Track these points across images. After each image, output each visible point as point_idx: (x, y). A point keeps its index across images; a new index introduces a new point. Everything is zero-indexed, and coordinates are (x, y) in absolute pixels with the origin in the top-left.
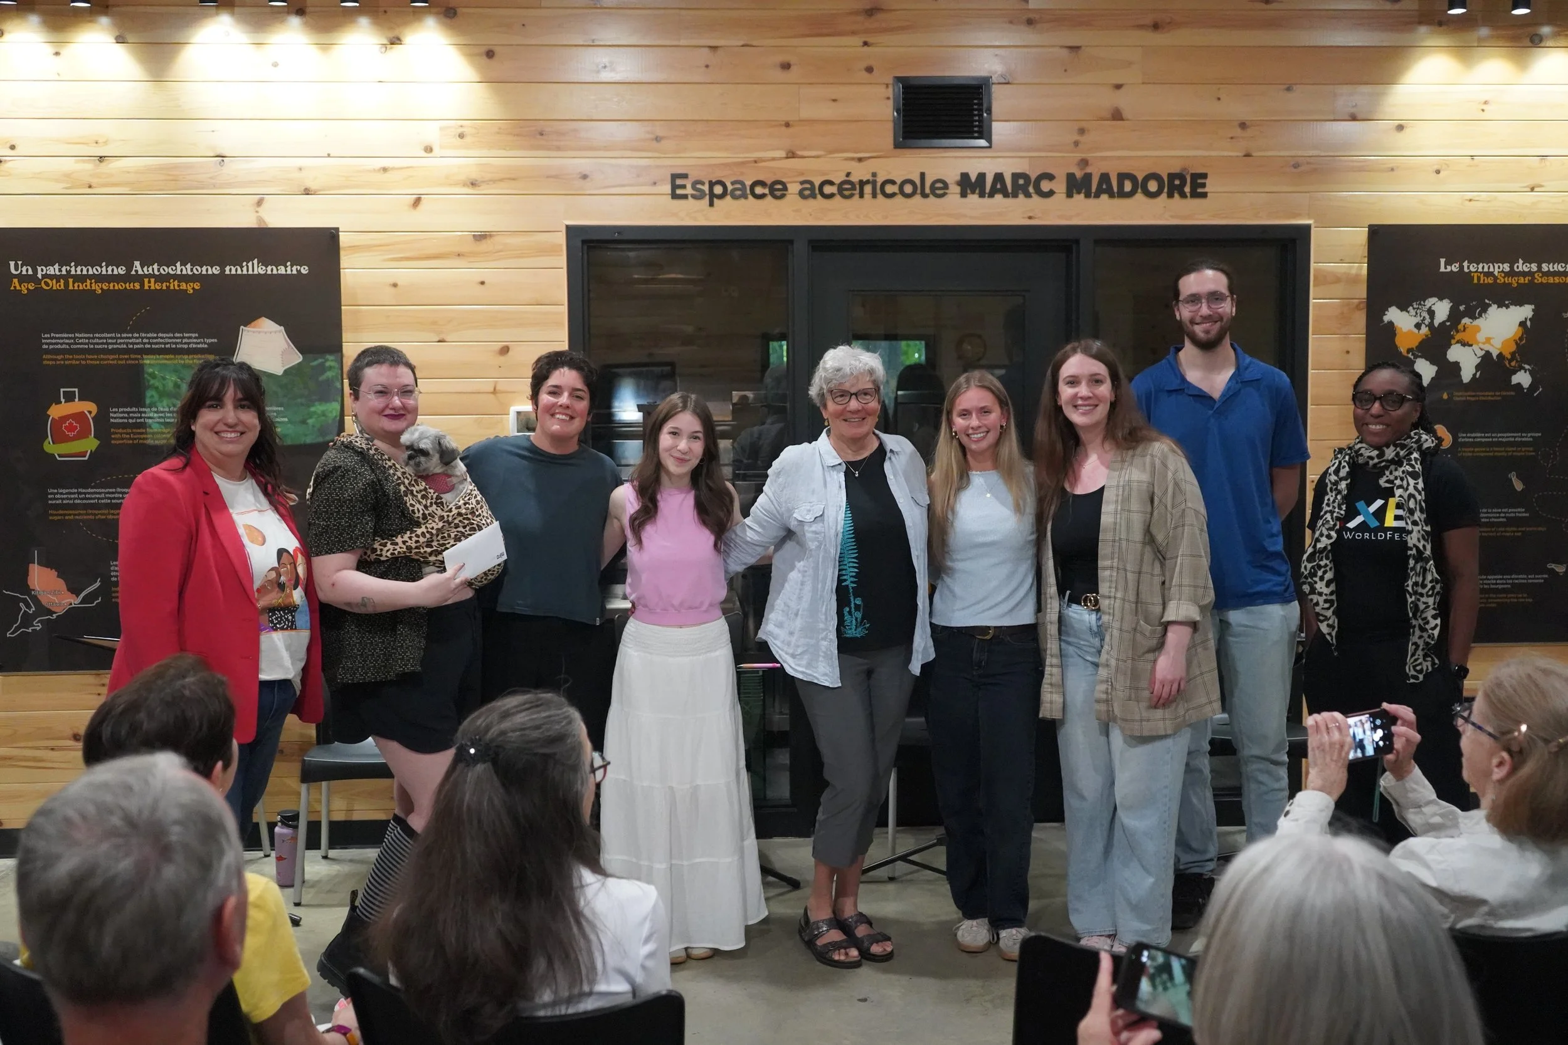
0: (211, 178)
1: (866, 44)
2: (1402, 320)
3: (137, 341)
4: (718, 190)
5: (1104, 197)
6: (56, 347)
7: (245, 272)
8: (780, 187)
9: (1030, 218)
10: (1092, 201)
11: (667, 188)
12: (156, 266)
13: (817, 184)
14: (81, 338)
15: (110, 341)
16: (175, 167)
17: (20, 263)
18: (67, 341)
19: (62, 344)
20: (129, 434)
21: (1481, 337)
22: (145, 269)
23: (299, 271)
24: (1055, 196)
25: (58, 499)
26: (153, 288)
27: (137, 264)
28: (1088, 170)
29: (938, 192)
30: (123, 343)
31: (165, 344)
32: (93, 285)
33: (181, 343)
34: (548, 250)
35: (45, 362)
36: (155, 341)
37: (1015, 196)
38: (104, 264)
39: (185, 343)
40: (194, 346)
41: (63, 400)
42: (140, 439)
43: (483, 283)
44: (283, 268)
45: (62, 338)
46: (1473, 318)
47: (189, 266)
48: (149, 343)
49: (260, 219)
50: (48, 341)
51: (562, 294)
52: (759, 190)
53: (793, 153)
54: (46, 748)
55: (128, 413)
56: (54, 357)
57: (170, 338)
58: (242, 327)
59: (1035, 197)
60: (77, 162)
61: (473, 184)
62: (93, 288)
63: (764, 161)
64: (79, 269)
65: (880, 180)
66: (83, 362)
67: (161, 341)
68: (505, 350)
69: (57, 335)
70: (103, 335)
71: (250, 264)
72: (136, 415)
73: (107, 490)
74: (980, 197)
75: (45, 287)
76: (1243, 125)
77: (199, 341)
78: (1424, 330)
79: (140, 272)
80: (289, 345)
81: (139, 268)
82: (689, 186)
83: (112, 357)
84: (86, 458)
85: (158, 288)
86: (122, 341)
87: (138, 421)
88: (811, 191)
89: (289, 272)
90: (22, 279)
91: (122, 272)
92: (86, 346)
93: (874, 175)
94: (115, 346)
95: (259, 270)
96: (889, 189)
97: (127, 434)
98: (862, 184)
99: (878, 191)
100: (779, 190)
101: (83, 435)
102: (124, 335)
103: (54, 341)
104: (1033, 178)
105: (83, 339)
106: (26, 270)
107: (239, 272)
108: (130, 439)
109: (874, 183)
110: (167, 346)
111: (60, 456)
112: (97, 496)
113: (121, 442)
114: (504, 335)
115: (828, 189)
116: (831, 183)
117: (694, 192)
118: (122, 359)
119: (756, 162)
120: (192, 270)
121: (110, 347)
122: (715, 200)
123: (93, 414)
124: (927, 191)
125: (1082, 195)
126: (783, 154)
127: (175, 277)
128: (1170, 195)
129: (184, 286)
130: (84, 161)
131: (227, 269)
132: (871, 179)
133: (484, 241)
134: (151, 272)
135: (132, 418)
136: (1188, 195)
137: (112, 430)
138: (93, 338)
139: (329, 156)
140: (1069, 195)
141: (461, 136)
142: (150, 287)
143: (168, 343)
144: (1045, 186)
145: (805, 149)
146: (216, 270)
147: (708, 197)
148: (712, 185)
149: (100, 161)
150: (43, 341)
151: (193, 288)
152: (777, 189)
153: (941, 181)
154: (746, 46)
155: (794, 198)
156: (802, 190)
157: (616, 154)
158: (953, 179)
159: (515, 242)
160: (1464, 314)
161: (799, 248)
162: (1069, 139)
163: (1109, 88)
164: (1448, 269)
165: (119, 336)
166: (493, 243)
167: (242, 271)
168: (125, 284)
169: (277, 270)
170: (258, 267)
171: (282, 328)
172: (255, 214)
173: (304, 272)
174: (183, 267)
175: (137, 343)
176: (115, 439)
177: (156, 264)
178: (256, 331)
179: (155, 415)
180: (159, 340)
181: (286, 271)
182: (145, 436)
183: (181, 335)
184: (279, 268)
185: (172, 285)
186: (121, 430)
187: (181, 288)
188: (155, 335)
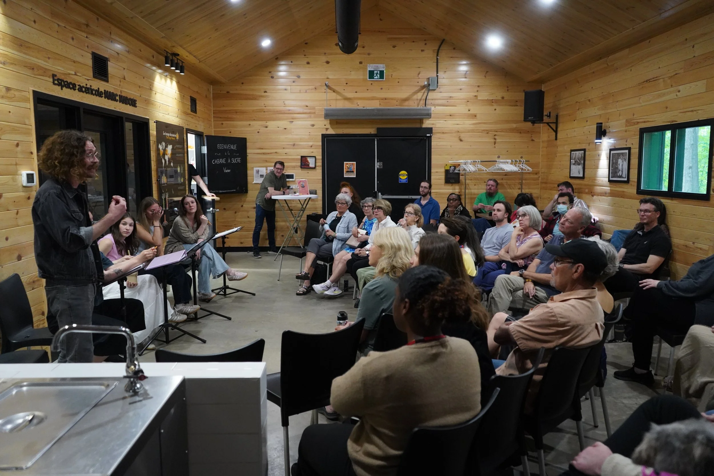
1: (87, 37)
2: (160, 147)
9: (115, 108)
10: (122, 105)
11: (52, 80)
21: (168, 153)
24: (118, 102)
28: (122, 94)
29: (101, 96)
37: (112, 100)
43: (10, 112)
52: (71, 86)
53: (76, 74)
59: (115, 101)
61: (4, 63)
65: (92, 88)
68: (18, 145)
74: (107, 99)
76: (139, 87)
78: (163, 150)
82: (57, 80)
88: (81, 89)
98: (89, 89)
99: (92, 92)
104: (115, 95)
114: (17, 137)
116: (83, 87)
117: (58, 83)
119: (69, 74)
122: (63, 88)
125: (121, 102)
128: (132, 106)
133: (8, 92)
136: (135, 106)
144: (116, 98)
147: (61, 86)
148: (62, 81)
152: (74, 87)
153: (101, 92)
154: (65, 27)
155: (77, 91)
156: (79, 88)
157: (40, 61)
158: (103, 92)
159: (17, 93)
160: (166, 147)
161: (82, 111)
162: (119, 83)
163: (122, 69)
164: (164, 134)
166: (11, 93)
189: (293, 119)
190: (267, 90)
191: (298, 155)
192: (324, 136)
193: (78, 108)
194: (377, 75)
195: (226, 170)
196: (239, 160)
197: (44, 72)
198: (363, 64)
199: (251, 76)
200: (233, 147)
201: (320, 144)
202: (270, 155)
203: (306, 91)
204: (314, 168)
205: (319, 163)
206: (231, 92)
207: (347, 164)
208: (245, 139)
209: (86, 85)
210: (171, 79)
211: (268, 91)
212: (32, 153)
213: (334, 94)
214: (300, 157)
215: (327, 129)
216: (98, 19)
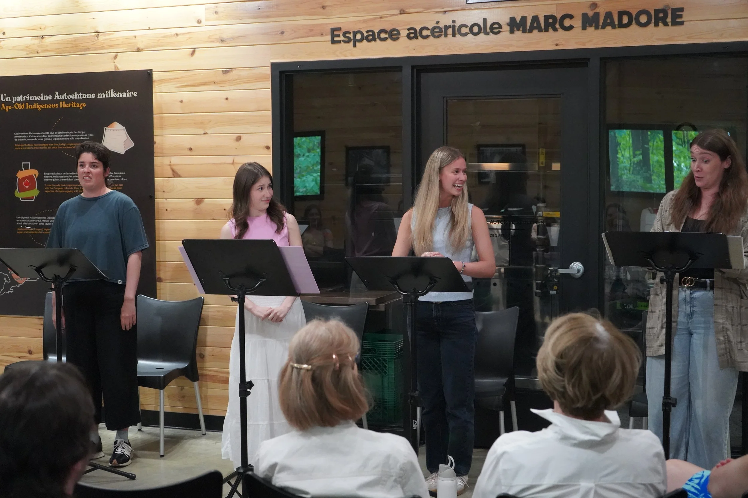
0: (92, 45)
3: (57, 136)
4: (359, 36)
5: (609, 28)
6: (21, 140)
7: (107, 97)
8: (395, 33)
9: (557, 45)
10: (600, 31)
11: (329, 38)
13: (418, 30)
14: (31, 135)
15: (44, 136)
16: (75, 40)
17: (5, 95)
18: (25, 137)
19: (23, 138)
20: (53, 187)
22: (61, 96)
23: (132, 95)
24: (573, 30)
25: (20, 222)
26: (64, 107)
27: (57, 93)
28: (597, 10)
29: (495, 31)
30: (51, 138)
31: (69, 137)
32: (37, 106)
33: (77, 137)
34: (260, 78)
35: (16, 148)
36: (65, 136)
37: (546, 30)
38: (42, 94)
41: (23, 169)
42: (57, 190)
43: (227, 99)
44: (125, 93)
45: (23, 135)
47: (81, 94)
48: (62, 137)
49: (116, 67)
50: (17, 137)
51: (268, 104)
52: (383, 35)
53: (404, 11)
54: (17, 357)
55: (52, 175)
56: (20, 145)
57: (73, 134)
58: (105, 127)
59: (560, 30)
60: (32, 40)
61: (222, 41)
62: (37, 108)
63: (387, 17)
64: (31, 97)
65: (457, 25)
66: (32, 148)
67: (68, 136)
68: (239, 139)
69: (21, 134)
70: (41, 133)
71: (109, 92)
72: (56, 177)
73: (42, 218)
74: (523, 32)
75: (16, 108)
77: (85, 135)
79: (58, 98)
80: (128, 138)
81: (58, 96)
82: (341, 35)
83: (45, 145)
84: (33, 200)
85: (66, 107)
86: (50, 136)
87: (57, 180)
88: (414, 34)
89: (128, 96)
90: (7, 104)
91: (50, 99)
92: (34, 140)
93: (454, 22)
94: (47, 139)
95: (114, 95)
96: (464, 30)
97: (52, 187)
98: (446, 28)
99: (457, 32)
100: (395, 35)
101: (32, 188)
102: (51, 133)
103: (19, 137)
104: (559, 18)
105: (33, 136)
106: (8, 99)
107: (104, 97)
108: (53, 190)
109: (454, 27)
110: (70, 139)
111: (22, 199)
112: (38, 221)
113: (49, 191)
114: (238, 129)
115: (425, 33)
116: (427, 29)
117: (344, 39)
118: (50, 146)
119: (381, 18)
120: (82, 97)
121: (45, 139)
122: (357, 44)
123: (37, 176)
124: (488, 30)
125: (593, 28)
126: (397, 12)
127: (74, 100)
128: (656, 25)
129: (78, 105)
130: (35, 39)
131: (99, 95)
132: (452, 24)
133: (227, 74)
134: (63, 98)
135: (54, 178)
136: (670, 24)
137: (45, 185)
138: (37, 135)
139: (149, 29)
140: (584, 28)
141: (216, 13)
142: (63, 106)
143: (70, 137)
144: (567, 23)
146: (93, 96)
147: (352, 41)
148: (355, 33)
149: (42, 39)
150: (15, 137)
151: (83, 106)
152: (394, 35)
155: (403, 39)
156: (409, 34)
157: (299, 18)
158: (504, 22)
159: (244, 74)
165: (49, 133)
166: (230, 76)
167: (105, 96)
168: (52, 105)
169: (122, 95)
170: (113, 93)
171: (124, 127)
172: (113, 64)
173: (135, 95)
174: (78, 95)
175: (56, 138)
176: (47, 190)
177: (66, 94)
178: (112, 130)
179: (65, 177)
180: (67, 136)
181: (126, 95)
182: (60, 188)
183: (77, 132)
184: (123, 94)
185: (73, 105)
186: (49, 185)
187: (77, 106)
188: (65, 133)
197: (311, 31)
212: (268, 148)
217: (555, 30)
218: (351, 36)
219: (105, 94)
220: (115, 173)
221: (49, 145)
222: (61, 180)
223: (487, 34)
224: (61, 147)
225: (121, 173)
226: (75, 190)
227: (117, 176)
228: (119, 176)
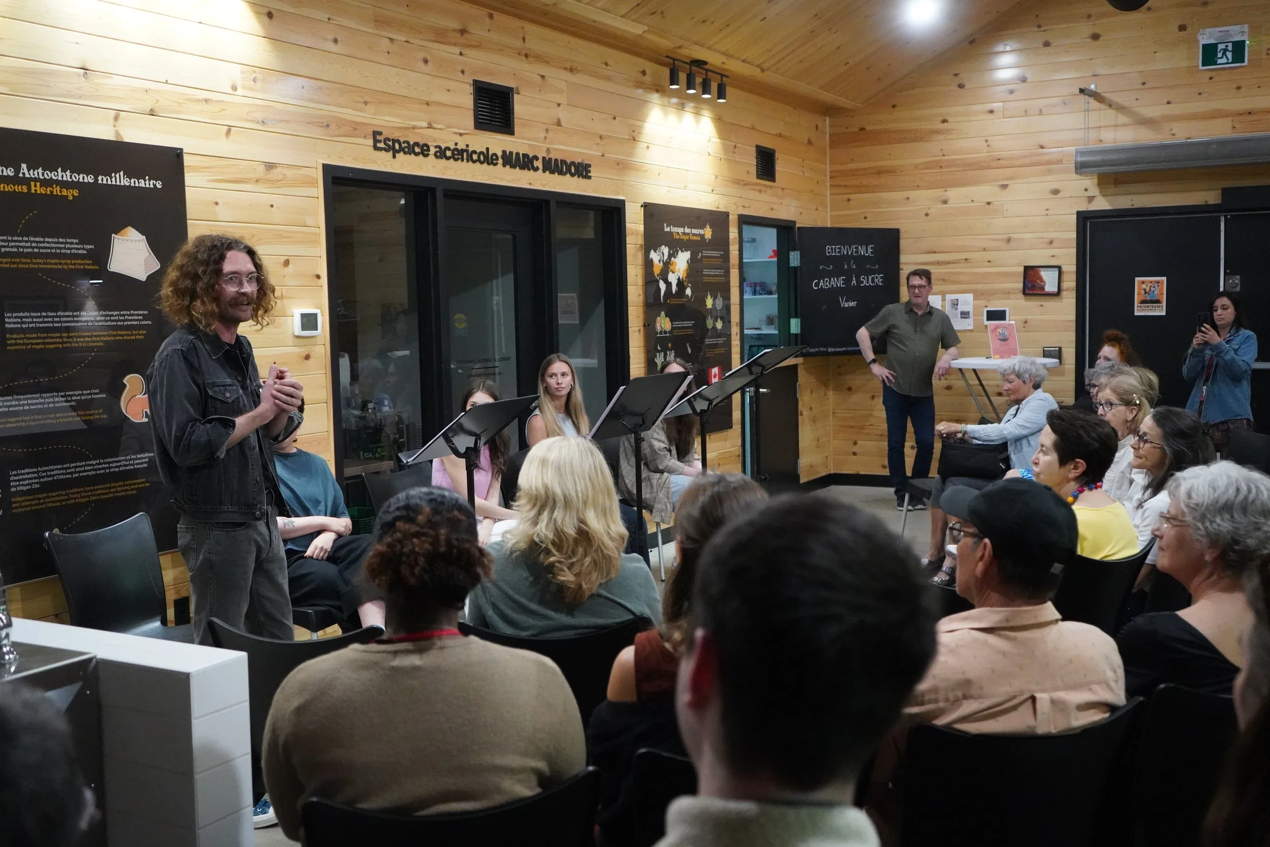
0: (77, 88)
1: (461, 54)
2: (654, 256)
3: (27, 245)
4: (397, 146)
5: (555, 174)
7: (114, 183)
8: (426, 148)
9: (530, 184)
10: (551, 176)
11: (370, 142)
12: (40, 170)
13: (442, 149)
15: (2, 244)
16: (46, 73)
20: (23, 339)
21: (677, 268)
22: (31, 172)
24: (539, 171)
26: (38, 192)
27: (24, 166)
28: (551, 156)
29: (494, 162)
30: (14, 247)
31: (51, 248)
33: (65, 248)
36: (42, 245)
37: (524, 168)
39: (68, 249)
40: (76, 251)
42: (32, 344)
43: (272, 206)
44: (143, 181)
46: (675, 258)
47: (68, 173)
48: (37, 247)
49: (117, 134)
52: (417, 150)
53: (431, 125)
55: (21, 318)
57: (55, 243)
58: (113, 235)
59: (531, 171)
61: (263, 122)
63: (417, 128)
65: (470, 149)
67: (48, 245)
68: (286, 263)
71: (117, 175)
72: (28, 320)
74: (511, 167)
76: (601, 137)
77: (79, 246)
78: (662, 263)
79: (27, 175)
80: (150, 254)
81: (26, 171)
82: (382, 141)
83: (4, 260)
85: (43, 192)
86: (13, 244)
87: (31, 325)
88: (441, 154)
89: (147, 186)
91: (11, 174)
93: (468, 146)
94: (7, 250)
95: (125, 182)
96: (474, 157)
97: (20, 339)
98: (462, 151)
99: (469, 158)
100: (426, 150)
102: (16, 238)
104: (530, 158)
107: (109, 182)
108: (23, 344)
109: (467, 151)
110: (53, 251)
113: (16, 348)
114: (288, 250)
115: (448, 153)
116: (449, 149)
117: (385, 146)
118: (14, 263)
119: (413, 128)
120: (71, 178)
121: (3, 250)
122: (397, 155)
124: (490, 160)
125: (548, 172)
126: (425, 124)
127: (57, 182)
128: (579, 176)
129: (65, 193)
131: (100, 178)
132: (466, 148)
133: (271, 171)
134: (36, 175)
135: (25, 323)
136: (585, 177)
137: (8, 336)
139: (167, 82)
140: (544, 171)
141: (255, 80)
142: (36, 190)
143: (53, 248)
144: (536, 164)
145: (436, 123)
146: (90, 179)
147: (392, 151)
148: (394, 141)
151: (73, 195)
152: (424, 150)
153: (495, 154)
154: (406, 41)
155: (432, 157)
156: (436, 152)
157: (344, 110)
158: (500, 154)
159: (290, 173)
160: (672, 255)
161: (439, 194)
162: (543, 135)
163: (556, 105)
164: (667, 229)
165: (11, 238)
166: (277, 173)
167: (112, 181)
168: (14, 186)
169: (139, 183)
170: (124, 179)
171: (144, 237)
172: (113, 128)
173: (159, 186)
174: (64, 173)
175: (27, 247)
176: (11, 345)
177: (41, 168)
178: (125, 240)
179: (45, 320)
180: (46, 245)
181: (145, 184)
182: (37, 341)
183: (64, 240)
184: (140, 181)
185: (55, 190)
186: (15, 336)
187: (63, 194)
188: (42, 239)
189: (1008, 179)
190: (946, 118)
191: (1018, 265)
192: (1083, 218)
193: (433, 190)
194: (1224, 53)
195: (846, 301)
196: (879, 280)
197: (355, 129)
198: (1189, 29)
199: (913, 88)
200: (865, 251)
201: (1073, 235)
202: (953, 265)
203: (1041, 111)
204: (1058, 294)
205: (1070, 283)
206: (868, 128)
207: (1143, 283)
208: (897, 231)
209: (456, 144)
210: (697, 113)
211: (950, 119)
212: (318, 277)
213: (1111, 112)
214: (1022, 269)
215: (1091, 199)
216: (491, 16)
217: (529, 169)
218: (390, 143)
219: (111, 178)
220: (132, 312)
221: (13, 260)
222: (38, 325)
223: (489, 164)
224: (37, 266)
225: (141, 312)
226: (65, 343)
227: (136, 318)
228: (139, 317)
